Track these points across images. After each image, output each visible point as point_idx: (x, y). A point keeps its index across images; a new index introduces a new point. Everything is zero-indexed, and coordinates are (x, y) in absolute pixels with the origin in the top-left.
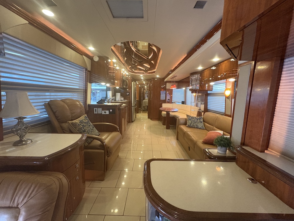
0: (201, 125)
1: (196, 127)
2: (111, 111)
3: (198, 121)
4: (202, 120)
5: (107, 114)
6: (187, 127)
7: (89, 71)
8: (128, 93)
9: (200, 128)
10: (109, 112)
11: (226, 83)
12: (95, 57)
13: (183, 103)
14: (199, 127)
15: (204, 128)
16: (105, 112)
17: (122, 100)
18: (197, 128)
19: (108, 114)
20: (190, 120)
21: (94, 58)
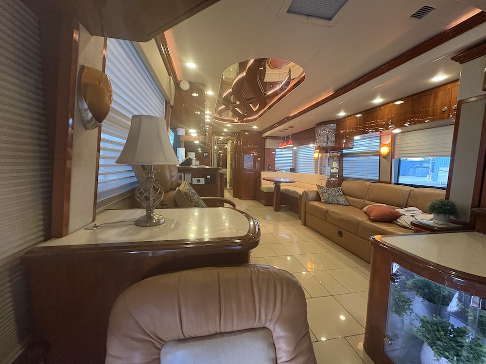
0: (342, 200)
1: (336, 202)
2: (209, 177)
3: (337, 194)
4: (341, 192)
5: (201, 183)
6: (324, 203)
7: (171, 107)
8: (207, 154)
9: (342, 205)
10: (206, 180)
11: (380, 136)
12: (184, 83)
13: (293, 170)
14: (341, 203)
15: (348, 204)
16: (199, 181)
17: (197, 165)
18: (338, 204)
19: (204, 183)
20: (325, 192)
21: (181, 83)
